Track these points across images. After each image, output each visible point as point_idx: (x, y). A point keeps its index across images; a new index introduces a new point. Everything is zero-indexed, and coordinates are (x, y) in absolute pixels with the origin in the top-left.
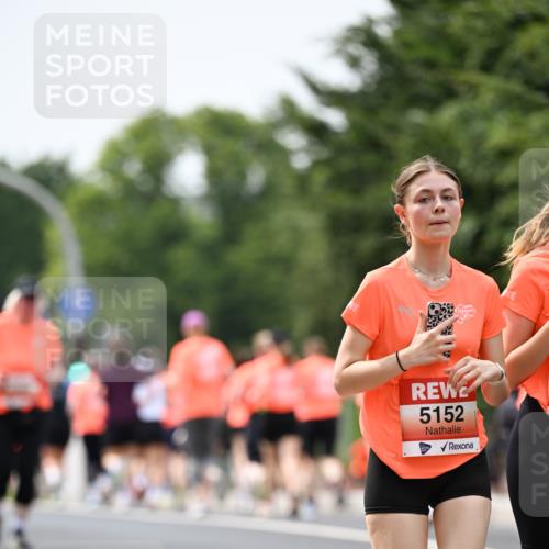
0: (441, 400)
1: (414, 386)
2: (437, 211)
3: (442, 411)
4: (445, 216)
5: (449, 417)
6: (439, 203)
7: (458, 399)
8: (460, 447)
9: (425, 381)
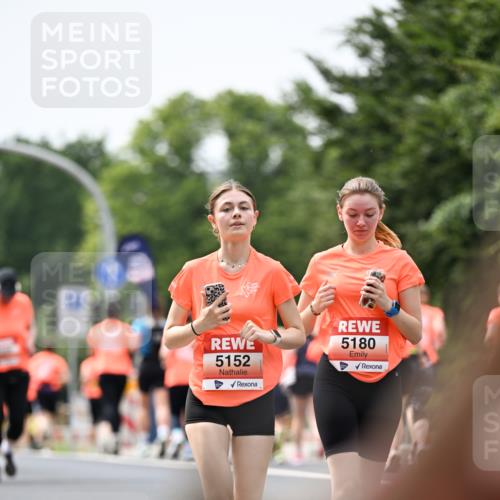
0: (232, 351)
1: (213, 340)
2: (235, 216)
3: (232, 358)
4: (242, 220)
5: (237, 363)
6: (237, 211)
7: (245, 350)
8: (246, 385)
9: (221, 337)
